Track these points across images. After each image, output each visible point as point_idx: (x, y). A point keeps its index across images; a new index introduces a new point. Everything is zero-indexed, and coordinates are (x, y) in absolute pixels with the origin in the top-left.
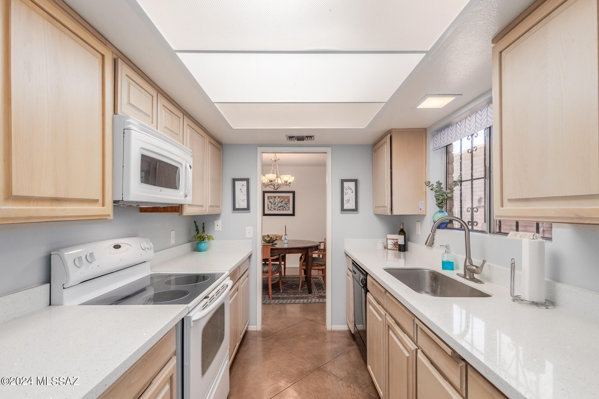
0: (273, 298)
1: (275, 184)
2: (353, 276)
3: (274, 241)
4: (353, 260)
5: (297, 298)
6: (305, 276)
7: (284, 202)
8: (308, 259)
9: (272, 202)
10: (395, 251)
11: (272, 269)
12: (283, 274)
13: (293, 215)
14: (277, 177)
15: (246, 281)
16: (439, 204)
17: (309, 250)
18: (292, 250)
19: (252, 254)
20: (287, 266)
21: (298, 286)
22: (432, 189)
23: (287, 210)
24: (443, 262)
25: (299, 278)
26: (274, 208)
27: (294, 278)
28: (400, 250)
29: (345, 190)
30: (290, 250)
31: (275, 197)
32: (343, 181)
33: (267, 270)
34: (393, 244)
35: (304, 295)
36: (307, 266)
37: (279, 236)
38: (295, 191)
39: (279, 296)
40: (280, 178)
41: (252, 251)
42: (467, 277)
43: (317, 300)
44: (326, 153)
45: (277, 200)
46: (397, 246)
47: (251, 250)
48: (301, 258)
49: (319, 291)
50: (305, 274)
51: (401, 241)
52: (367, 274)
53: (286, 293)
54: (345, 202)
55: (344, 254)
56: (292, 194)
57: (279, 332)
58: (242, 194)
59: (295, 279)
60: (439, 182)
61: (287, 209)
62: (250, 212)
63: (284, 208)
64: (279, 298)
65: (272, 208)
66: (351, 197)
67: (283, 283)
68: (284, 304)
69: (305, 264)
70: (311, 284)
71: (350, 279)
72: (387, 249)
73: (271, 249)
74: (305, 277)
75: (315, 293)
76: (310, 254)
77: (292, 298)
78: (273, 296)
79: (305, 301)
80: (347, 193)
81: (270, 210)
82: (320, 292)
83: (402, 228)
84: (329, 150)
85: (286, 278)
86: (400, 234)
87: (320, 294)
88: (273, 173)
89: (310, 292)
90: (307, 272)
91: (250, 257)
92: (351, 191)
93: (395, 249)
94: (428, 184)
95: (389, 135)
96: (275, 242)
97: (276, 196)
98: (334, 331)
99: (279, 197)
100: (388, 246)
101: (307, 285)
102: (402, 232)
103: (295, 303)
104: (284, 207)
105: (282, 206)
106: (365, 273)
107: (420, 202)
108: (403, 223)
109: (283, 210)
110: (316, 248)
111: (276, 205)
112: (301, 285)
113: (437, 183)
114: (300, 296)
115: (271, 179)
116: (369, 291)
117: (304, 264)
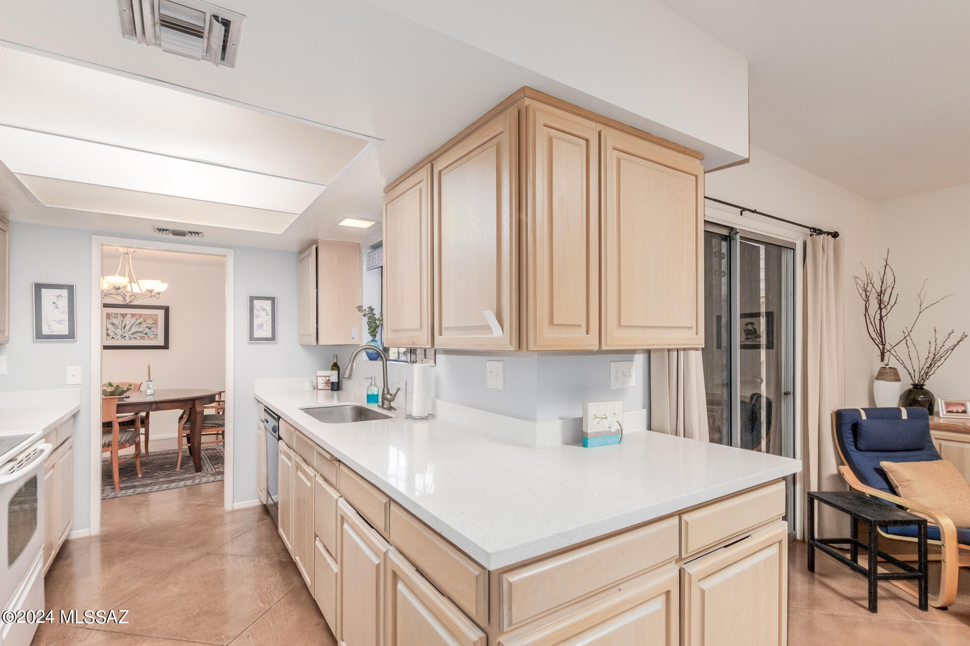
0: (122, 489)
1: (126, 294)
2: (266, 428)
3: (123, 392)
4: (265, 406)
5: (173, 481)
6: (190, 445)
7: (144, 325)
8: (196, 417)
9: (118, 323)
10: (327, 391)
11: (121, 439)
12: (143, 450)
13: (166, 346)
14: (130, 282)
15: (68, 454)
16: (372, 332)
17: (197, 402)
18: (164, 405)
19: (79, 411)
20: (151, 437)
21: (174, 465)
22: (364, 315)
23: (152, 339)
24: (368, 395)
25: (177, 453)
26: (122, 335)
27: (166, 454)
28: (332, 389)
29: (255, 312)
30: (158, 405)
31: (124, 316)
32: (252, 299)
33: (109, 442)
34: (324, 382)
35: (186, 476)
36: (192, 429)
37: (135, 385)
38: (168, 307)
39: (136, 483)
40: (137, 284)
41: (80, 406)
42: (385, 406)
43: (212, 479)
44: (225, 256)
45: (129, 321)
46: (330, 385)
47: (77, 404)
48: (181, 418)
49: (216, 467)
50: (189, 442)
51: (334, 379)
52: (279, 417)
53: (151, 477)
54: (255, 327)
55: (255, 401)
56: (163, 311)
57: (137, 529)
58: (59, 310)
59: (169, 456)
60: (370, 307)
61: (152, 337)
62: (76, 341)
63: (144, 335)
64: (134, 487)
65: (116, 334)
66: (265, 321)
67: (143, 464)
68: (145, 493)
69: (189, 426)
70: (200, 459)
71: (261, 433)
72: (317, 389)
73: (118, 406)
74: (189, 447)
75: (207, 469)
76: (198, 409)
77: (163, 483)
78: (122, 485)
79: (189, 483)
80: (260, 315)
81: (113, 338)
82: (218, 468)
83: (335, 361)
84: (230, 253)
85: (150, 456)
86: (332, 369)
87: (218, 470)
88: (122, 274)
89: (199, 469)
90: (192, 439)
91: (75, 416)
92: (265, 313)
93: (327, 388)
94: (360, 308)
95: (314, 247)
96: (126, 394)
97: (126, 314)
98: (238, 511)
99: (133, 315)
100: (319, 385)
101: (194, 461)
102: (335, 366)
103: (168, 489)
104: (146, 334)
105: (141, 332)
106: (277, 417)
107: (353, 330)
108: (336, 356)
109: (142, 338)
110: (211, 399)
111: (126, 330)
112: (181, 463)
113: (368, 308)
114: (178, 477)
115: (117, 286)
116: (281, 439)
117: (185, 426)
